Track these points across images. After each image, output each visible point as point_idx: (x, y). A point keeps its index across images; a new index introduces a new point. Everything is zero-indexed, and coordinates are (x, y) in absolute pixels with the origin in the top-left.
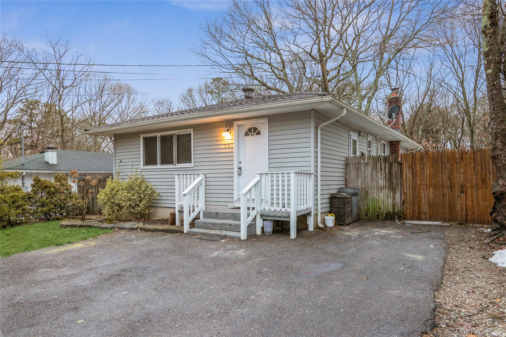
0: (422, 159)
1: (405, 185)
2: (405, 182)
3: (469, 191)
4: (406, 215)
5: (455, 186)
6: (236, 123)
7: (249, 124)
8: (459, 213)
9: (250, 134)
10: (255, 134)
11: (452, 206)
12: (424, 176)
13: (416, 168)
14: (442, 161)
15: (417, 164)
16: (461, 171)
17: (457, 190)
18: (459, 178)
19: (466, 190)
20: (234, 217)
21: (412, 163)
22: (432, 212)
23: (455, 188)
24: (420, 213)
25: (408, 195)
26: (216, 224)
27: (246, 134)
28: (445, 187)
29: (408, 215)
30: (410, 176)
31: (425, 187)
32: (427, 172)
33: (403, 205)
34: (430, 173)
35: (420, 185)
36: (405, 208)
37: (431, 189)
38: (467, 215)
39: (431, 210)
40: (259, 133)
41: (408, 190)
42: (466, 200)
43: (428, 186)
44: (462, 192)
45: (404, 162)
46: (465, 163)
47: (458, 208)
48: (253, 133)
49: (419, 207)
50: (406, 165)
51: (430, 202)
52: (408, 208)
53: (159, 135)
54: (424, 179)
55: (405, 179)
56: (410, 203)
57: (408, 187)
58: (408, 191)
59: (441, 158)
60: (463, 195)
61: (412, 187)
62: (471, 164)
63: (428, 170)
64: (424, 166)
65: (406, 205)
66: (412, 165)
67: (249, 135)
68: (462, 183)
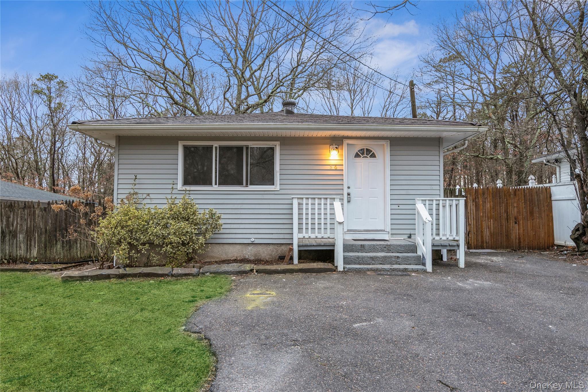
0: (484, 194)
1: (470, 217)
2: (469, 215)
3: (521, 222)
4: (471, 244)
5: (510, 218)
6: (346, 142)
7: (360, 145)
8: (514, 240)
9: (362, 156)
10: (368, 156)
11: (508, 236)
12: (486, 209)
13: (479, 202)
14: (500, 196)
15: (480, 198)
16: (515, 205)
17: (512, 221)
18: (514, 211)
19: (518, 221)
20: (388, 249)
21: (475, 197)
22: (492, 241)
23: (510, 220)
24: (482, 242)
25: (472, 226)
26: (377, 257)
27: (357, 156)
28: (503, 219)
29: (473, 245)
30: (474, 208)
31: (487, 218)
32: (488, 205)
33: (468, 235)
34: (490, 206)
35: (483, 217)
36: (470, 238)
37: (492, 220)
38: (520, 242)
39: (492, 239)
40: (373, 156)
41: (472, 221)
42: (519, 230)
43: (489, 218)
44: (516, 223)
45: (469, 196)
46: (518, 198)
47: (513, 237)
48: (365, 155)
49: (482, 237)
50: (470, 199)
51: (491, 233)
52: (473, 238)
53: (216, 144)
54: (485, 211)
55: (469, 211)
56: (474, 233)
57: (472, 219)
58: (472, 223)
59: (499, 194)
60: (517, 226)
61: (476, 219)
62: (522, 200)
63: (489, 204)
64: (485, 200)
65: (471, 235)
66: (476, 199)
67: (360, 157)
68: (516, 215)
